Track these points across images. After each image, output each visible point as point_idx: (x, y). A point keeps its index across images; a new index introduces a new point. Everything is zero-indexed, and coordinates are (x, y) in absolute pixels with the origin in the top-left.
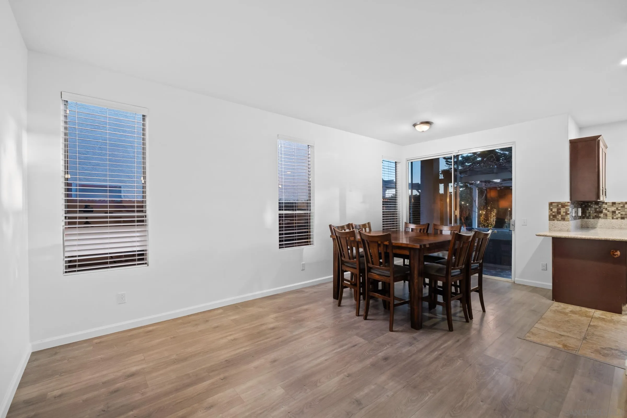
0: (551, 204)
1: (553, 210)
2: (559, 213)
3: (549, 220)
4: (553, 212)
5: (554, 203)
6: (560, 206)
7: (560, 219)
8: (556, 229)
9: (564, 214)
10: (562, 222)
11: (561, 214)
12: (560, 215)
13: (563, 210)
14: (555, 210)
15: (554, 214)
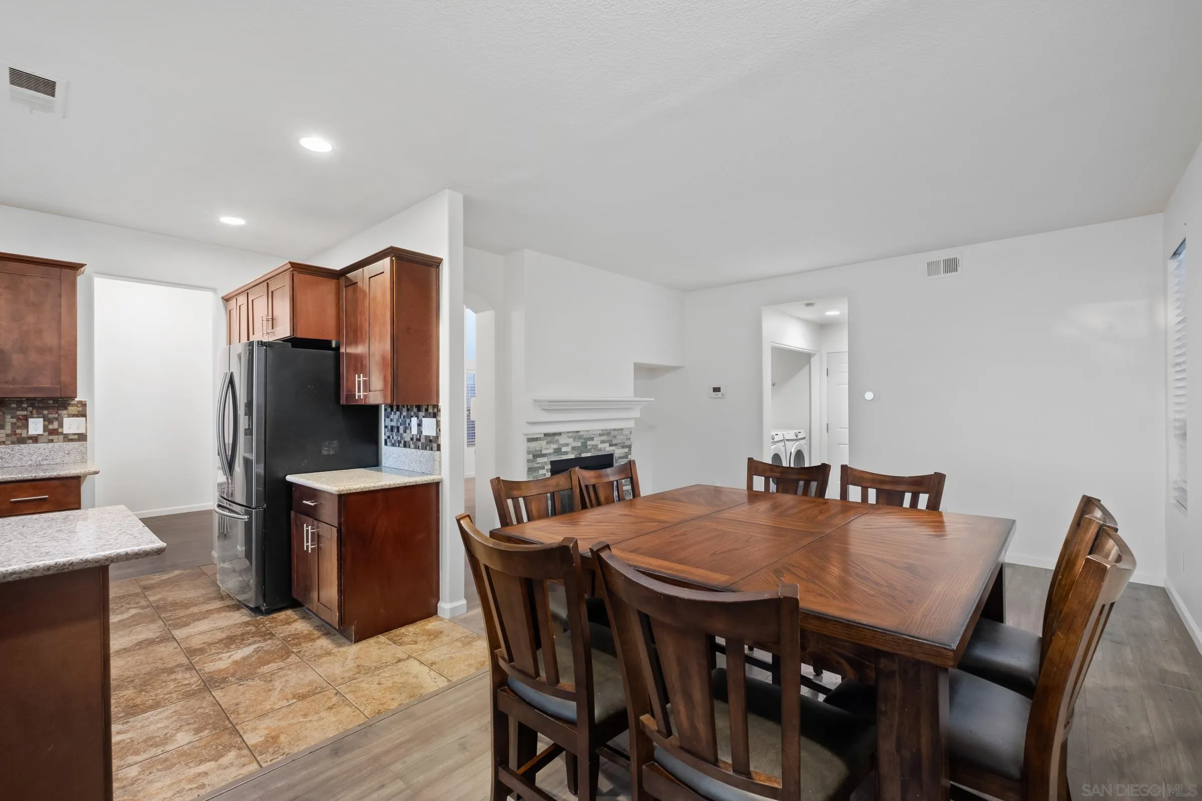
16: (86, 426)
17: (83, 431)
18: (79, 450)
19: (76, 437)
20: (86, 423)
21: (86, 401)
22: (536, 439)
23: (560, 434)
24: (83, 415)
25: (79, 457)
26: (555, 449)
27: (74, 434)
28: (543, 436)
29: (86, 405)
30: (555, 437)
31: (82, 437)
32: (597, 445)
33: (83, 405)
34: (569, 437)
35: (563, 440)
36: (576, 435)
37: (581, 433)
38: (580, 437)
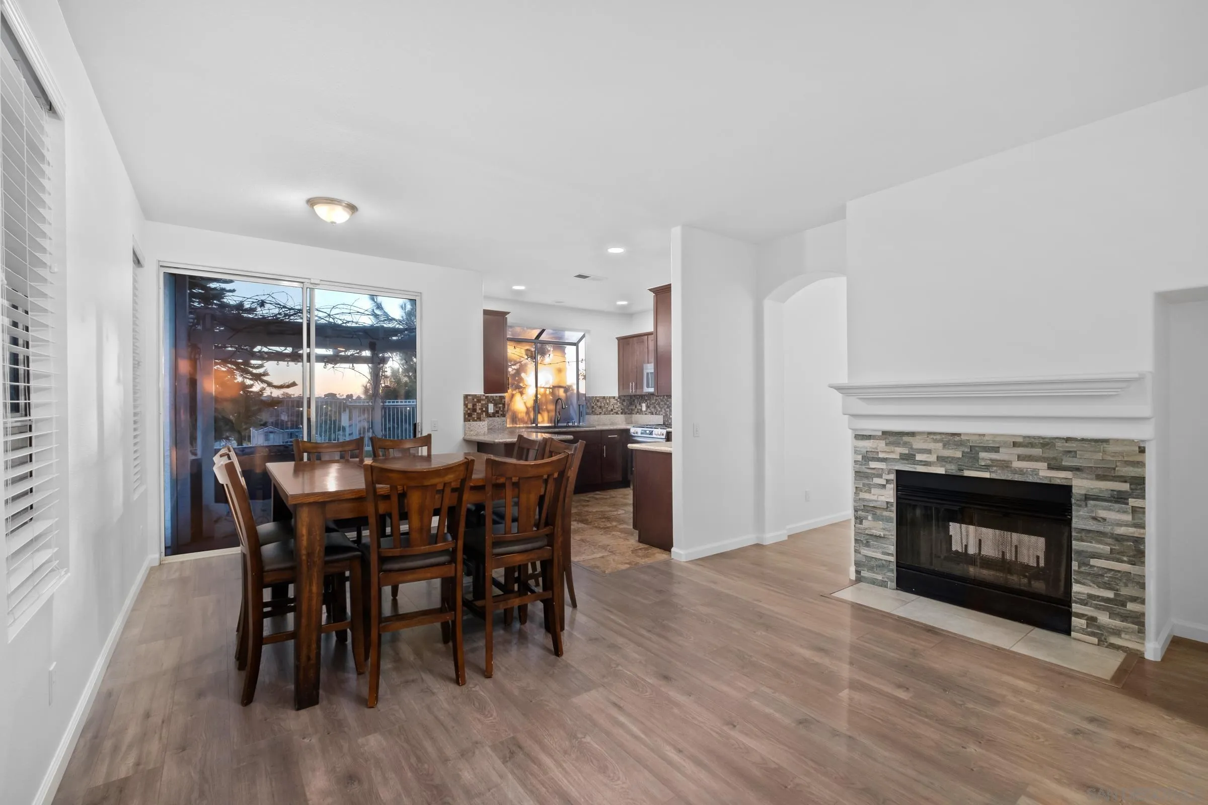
0: (466, 397)
1: (469, 407)
2: (474, 410)
3: (465, 421)
4: (469, 409)
5: (469, 395)
6: (475, 400)
7: (475, 419)
8: (472, 433)
9: (480, 411)
10: (479, 423)
11: (477, 412)
12: (475, 414)
13: (478, 406)
14: (470, 406)
15: (469, 412)
22: (869, 437)
23: (912, 434)
26: (901, 454)
28: (880, 434)
30: (904, 438)
32: (1011, 462)
34: (935, 441)
35: (918, 444)
36: (952, 439)
37: (963, 437)
38: (961, 444)
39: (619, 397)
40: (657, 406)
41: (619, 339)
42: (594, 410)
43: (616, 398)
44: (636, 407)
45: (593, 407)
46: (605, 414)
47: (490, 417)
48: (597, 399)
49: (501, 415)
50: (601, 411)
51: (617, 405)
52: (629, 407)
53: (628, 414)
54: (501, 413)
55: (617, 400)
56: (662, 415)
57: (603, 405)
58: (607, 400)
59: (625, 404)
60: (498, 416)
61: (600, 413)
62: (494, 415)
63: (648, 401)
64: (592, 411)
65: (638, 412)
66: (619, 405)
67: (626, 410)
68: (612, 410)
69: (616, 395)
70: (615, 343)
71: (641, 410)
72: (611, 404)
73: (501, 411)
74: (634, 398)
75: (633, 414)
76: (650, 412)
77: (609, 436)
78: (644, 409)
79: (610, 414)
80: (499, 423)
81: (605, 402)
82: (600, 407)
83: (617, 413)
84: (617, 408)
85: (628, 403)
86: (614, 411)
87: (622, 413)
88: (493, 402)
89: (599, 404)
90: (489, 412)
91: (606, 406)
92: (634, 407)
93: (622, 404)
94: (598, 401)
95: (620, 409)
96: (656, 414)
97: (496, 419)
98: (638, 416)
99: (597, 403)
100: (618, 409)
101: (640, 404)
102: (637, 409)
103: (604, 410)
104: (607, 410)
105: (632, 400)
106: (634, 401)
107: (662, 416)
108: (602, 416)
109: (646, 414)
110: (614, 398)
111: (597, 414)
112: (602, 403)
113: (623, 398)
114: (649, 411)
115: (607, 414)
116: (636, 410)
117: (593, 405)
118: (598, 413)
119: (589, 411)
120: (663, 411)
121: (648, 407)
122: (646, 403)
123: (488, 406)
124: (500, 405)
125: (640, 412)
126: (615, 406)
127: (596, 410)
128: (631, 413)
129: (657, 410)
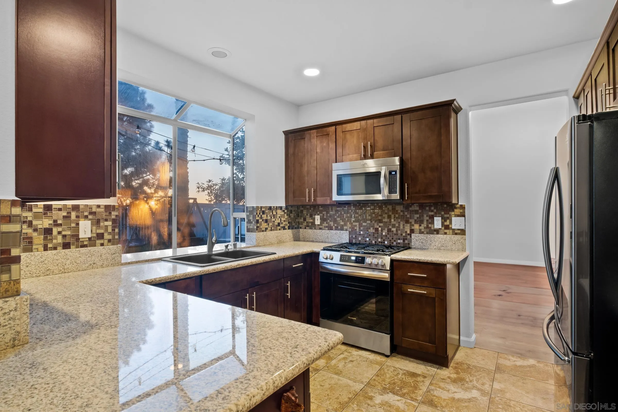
16: (465, 224)
17: (463, 228)
18: (460, 241)
19: (459, 232)
20: (465, 222)
21: (465, 205)
24: (463, 215)
25: (461, 247)
27: (458, 230)
29: (465, 207)
31: (463, 232)
33: (462, 207)
39: (287, 208)
40: (338, 219)
41: (287, 133)
42: (258, 225)
43: (283, 209)
44: (305, 219)
45: (257, 222)
46: (271, 230)
47: (83, 246)
48: (263, 209)
49: (109, 241)
50: (267, 227)
51: (284, 217)
52: (297, 220)
53: (296, 228)
54: (110, 237)
55: (284, 211)
56: (346, 230)
57: (269, 218)
58: (274, 211)
59: (292, 216)
60: (102, 245)
61: (266, 229)
62: (91, 242)
63: (325, 213)
64: (257, 227)
65: (308, 226)
66: (286, 217)
67: (294, 224)
68: (279, 224)
69: (283, 205)
70: (282, 137)
71: (313, 223)
72: (278, 216)
73: (110, 233)
74: (302, 209)
75: (301, 228)
76: (327, 227)
77: (294, 266)
78: (318, 222)
79: (277, 230)
80: (104, 257)
81: (271, 213)
82: (266, 221)
83: (284, 228)
84: (285, 221)
85: (295, 215)
86: (281, 225)
87: (289, 228)
88: (90, 217)
89: (264, 217)
90: (81, 236)
91: (273, 220)
92: (302, 220)
93: (290, 217)
94: (263, 212)
95: (287, 223)
96: (337, 229)
97: (98, 248)
98: (309, 231)
99: (263, 216)
100: (285, 223)
101: (311, 216)
102: (307, 222)
103: (270, 224)
104: (273, 224)
105: (299, 211)
106: (302, 211)
107: (348, 232)
108: (269, 233)
109: (320, 229)
110: (281, 208)
111: (263, 231)
112: (268, 216)
113: (290, 208)
114: (325, 224)
115: (274, 230)
116: (305, 224)
117: (257, 218)
118: (264, 229)
119: (251, 227)
120: (349, 225)
121: (323, 220)
122: (322, 215)
123: (78, 224)
124: (106, 223)
125: (312, 226)
126: (282, 219)
127: (261, 224)
128: (298, 228)
129: (338, 224)
